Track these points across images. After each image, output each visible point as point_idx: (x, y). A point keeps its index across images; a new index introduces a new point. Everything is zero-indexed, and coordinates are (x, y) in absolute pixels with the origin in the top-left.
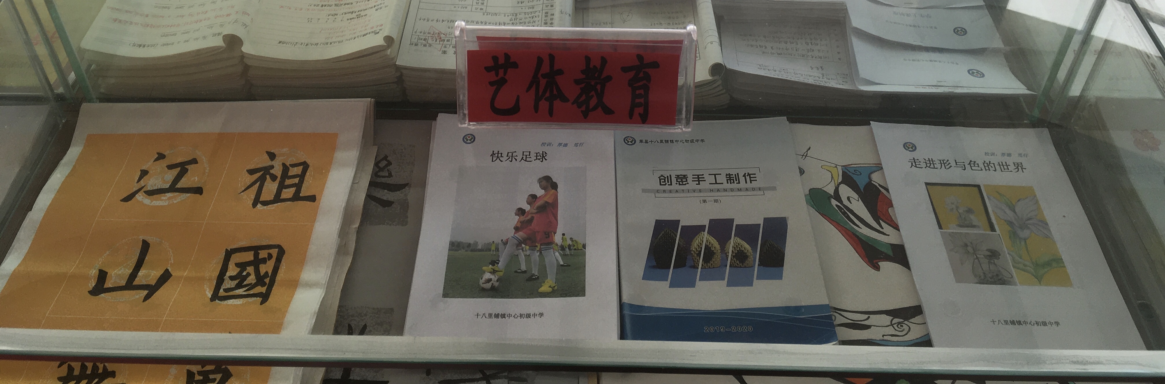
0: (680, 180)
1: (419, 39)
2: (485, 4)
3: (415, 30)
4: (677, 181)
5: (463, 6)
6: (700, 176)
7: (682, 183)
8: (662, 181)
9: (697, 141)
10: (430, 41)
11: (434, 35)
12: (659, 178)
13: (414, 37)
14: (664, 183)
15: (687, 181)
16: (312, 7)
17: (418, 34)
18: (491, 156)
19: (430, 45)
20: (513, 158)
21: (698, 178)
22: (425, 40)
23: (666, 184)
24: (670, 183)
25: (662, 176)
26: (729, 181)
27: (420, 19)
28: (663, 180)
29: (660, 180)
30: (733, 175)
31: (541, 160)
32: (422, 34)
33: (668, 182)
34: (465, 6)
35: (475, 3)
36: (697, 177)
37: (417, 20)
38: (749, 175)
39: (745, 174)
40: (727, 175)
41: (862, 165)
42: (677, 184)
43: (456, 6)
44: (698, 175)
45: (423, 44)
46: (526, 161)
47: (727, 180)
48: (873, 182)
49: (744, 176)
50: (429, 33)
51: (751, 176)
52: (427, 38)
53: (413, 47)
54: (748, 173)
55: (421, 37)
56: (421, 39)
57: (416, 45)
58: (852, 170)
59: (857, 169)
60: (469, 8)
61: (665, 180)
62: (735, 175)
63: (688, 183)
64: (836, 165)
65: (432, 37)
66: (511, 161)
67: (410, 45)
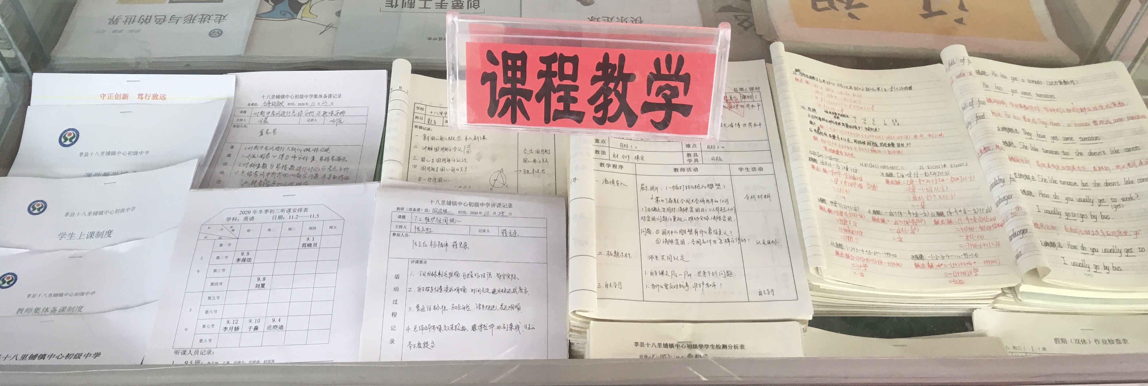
0: (459, 5)
1: (751, 97)
2: (685, 154)
3: (760, 107)
4: (462, 4)
5: (713, 150)
6: (440, 7)
7: (458, 2)
8: (477, 4)
9: (435, 39)
10: (738, 96)
11: (736, 104)
12: (479, 7)
13: (758, 98)
14: (475, 2)
15: (453, 4)
16: (905, 142)
17: (755, 104)
18: (643, 21)
19: (735, 90)
20: (621, 19)
21: (441, 6)
22: (744, 97)
23: (473, 2)
24: (470, 2)
25: (476, 8)
26: (413, 2)
27: (760, 125)
28: (475, 4)
29: (478, 5)
30: (408, 7)
31: (593, 18)
32: (751, 104)
33: (471, 3)
34: (710, 150)
35: (699, 154)
36: (443, 7)
37: (763, 124)
38: (392, 6)
39: (395, 7)
40: (413, 7)
41: (275, 19)
42: (463, 2)
43: (722, 149)
44: (441, 8)
45: (744, 91)
46: (608, 18)
47: (414, 3)
48: (273, 4)
49: (397, 5)
50: (742, 106)
51: (390, 5)
52: (743, 100)
53: (754, 85)
54: (392, 7)
55: (749, 100)
56: (748, 97)
57: (752, 89)
58: (288, 15)
59: (282, 16)
60: (704, 148)
61: (474, 5)
62: (405, 7)
63: (452, 2)
64: (301, 19)
65: (738, 102)
66: (622, 17)
67: (759, 88)
